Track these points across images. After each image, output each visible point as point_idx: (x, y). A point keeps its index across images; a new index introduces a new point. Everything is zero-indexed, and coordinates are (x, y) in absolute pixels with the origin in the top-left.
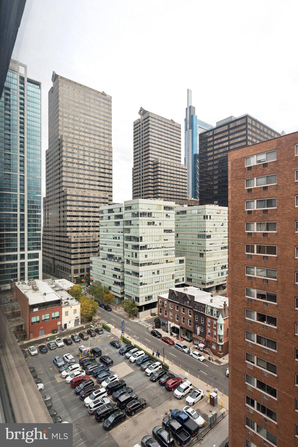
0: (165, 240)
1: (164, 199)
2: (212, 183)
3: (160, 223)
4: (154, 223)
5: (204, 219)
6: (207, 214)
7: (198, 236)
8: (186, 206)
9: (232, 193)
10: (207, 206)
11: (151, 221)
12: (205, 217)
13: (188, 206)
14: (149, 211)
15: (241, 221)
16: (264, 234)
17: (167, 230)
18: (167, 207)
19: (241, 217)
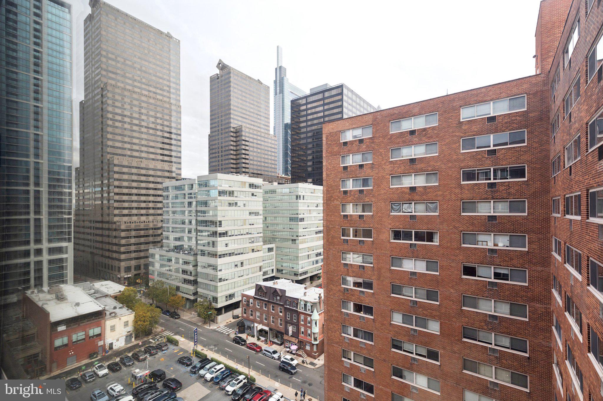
0: (250, 225)
1: (249, 175)
2: (305, 158)
3: (244, 204)
4: (236, 203)
5: (297, 199)
6: (300, 194)
7: (290, 220)
8: (275, 184)
9: (327, 170)
10: (301, 185)
11: (233, 202)
12: (298, 197)
13: (279, 184)
14: (231, 189)
15: (336, 202)
16: (361, 217)
17: (253, 213)
18: (253, 184)
19: (337, 198)
